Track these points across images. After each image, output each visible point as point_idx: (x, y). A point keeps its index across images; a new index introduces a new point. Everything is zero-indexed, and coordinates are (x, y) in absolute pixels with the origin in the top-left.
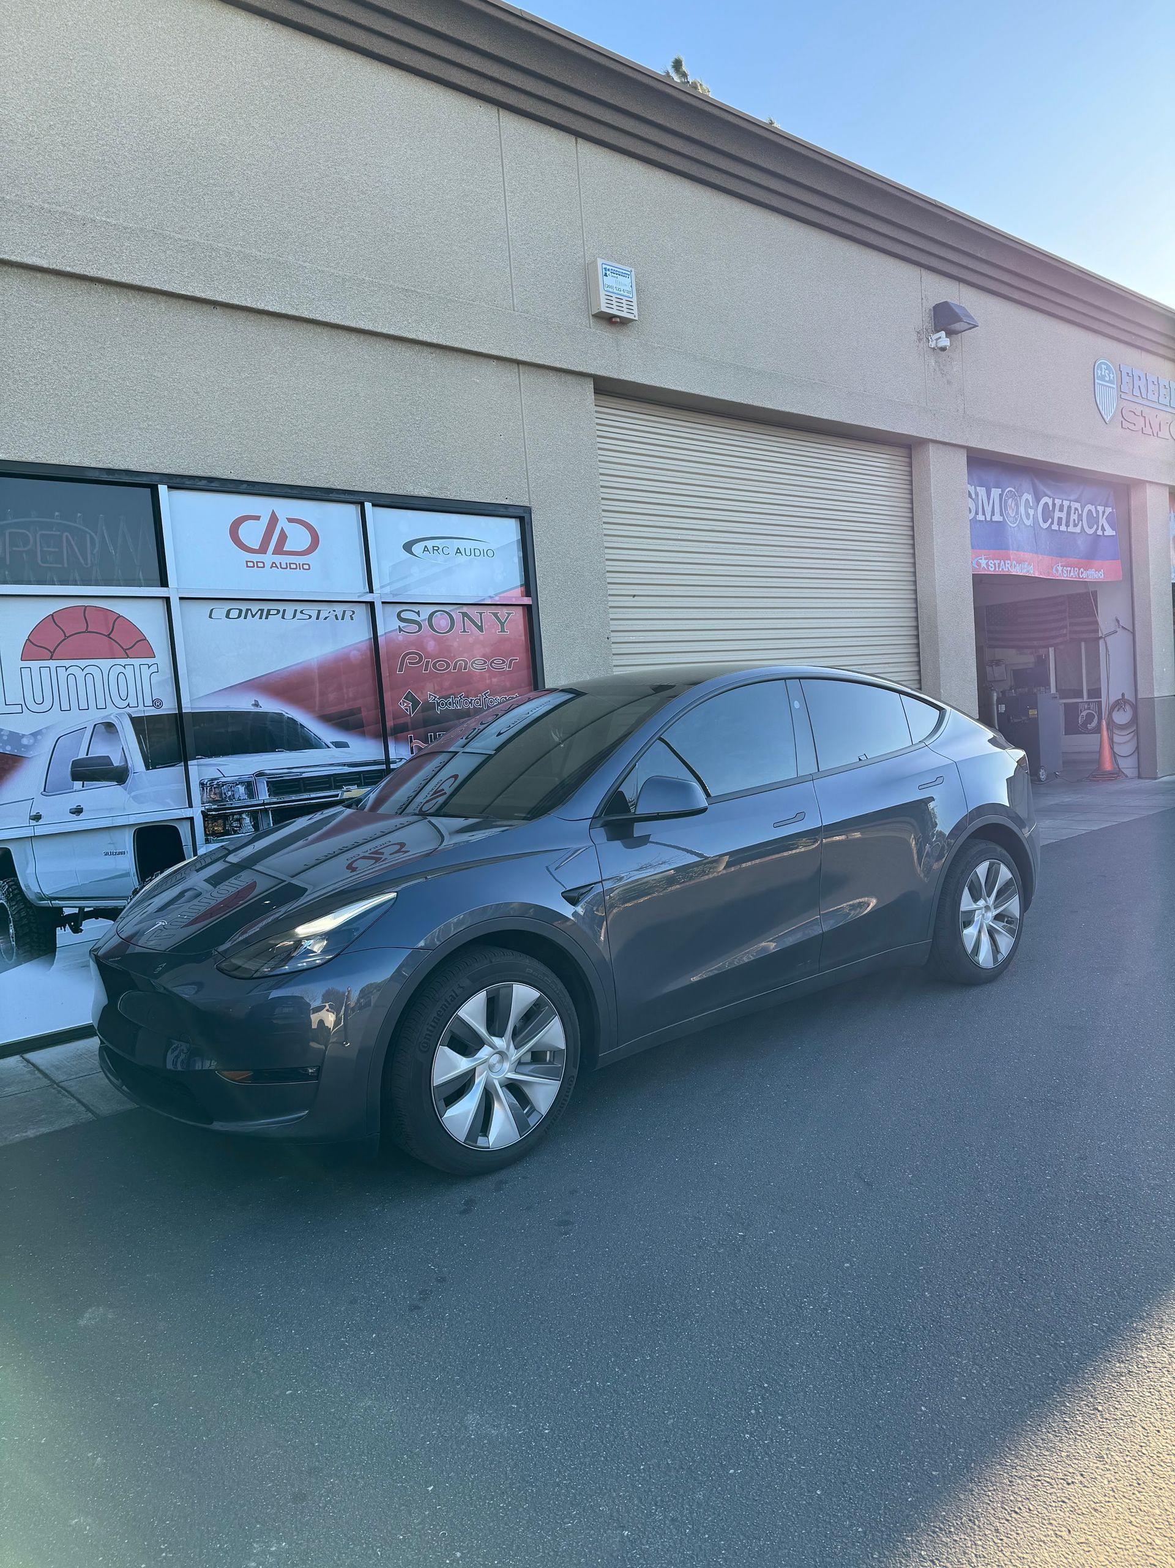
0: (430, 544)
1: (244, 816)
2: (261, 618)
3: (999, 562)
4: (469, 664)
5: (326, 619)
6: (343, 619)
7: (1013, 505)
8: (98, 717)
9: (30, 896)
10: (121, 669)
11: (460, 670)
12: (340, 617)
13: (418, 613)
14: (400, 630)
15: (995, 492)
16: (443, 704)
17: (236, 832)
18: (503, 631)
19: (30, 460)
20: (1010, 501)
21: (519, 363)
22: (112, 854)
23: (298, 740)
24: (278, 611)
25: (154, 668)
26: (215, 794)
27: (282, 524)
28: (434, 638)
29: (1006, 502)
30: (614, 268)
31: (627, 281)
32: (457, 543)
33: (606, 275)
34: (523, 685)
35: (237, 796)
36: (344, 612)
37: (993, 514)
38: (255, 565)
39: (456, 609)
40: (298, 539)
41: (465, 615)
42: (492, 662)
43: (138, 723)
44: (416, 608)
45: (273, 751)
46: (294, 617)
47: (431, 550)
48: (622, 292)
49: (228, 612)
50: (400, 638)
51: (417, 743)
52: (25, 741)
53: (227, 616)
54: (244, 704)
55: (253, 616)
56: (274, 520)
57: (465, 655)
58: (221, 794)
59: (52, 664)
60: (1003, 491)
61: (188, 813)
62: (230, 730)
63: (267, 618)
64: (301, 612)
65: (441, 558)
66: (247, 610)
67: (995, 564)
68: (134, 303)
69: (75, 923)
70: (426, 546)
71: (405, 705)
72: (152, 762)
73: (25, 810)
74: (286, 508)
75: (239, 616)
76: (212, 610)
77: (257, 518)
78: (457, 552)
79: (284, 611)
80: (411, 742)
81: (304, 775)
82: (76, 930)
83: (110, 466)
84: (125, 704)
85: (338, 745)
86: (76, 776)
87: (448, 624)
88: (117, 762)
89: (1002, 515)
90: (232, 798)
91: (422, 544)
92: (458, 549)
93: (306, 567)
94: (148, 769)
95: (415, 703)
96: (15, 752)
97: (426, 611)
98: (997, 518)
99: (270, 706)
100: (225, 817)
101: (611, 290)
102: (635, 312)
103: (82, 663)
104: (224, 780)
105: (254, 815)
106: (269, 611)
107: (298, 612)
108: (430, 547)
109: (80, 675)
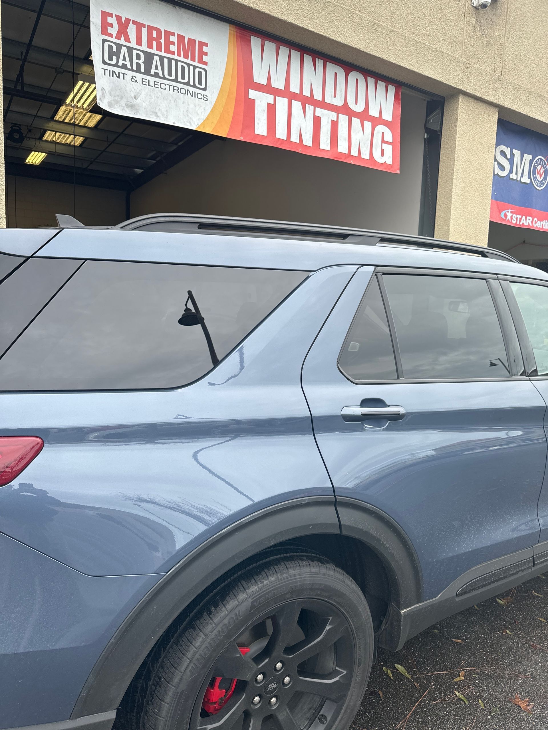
3: (520, 216)
7: (541, 172)
15: (528, 157)
20: (539, 167)
29: (535, 168)
37: (522, 176)
60: (534, 158)
67: (517, 218)
89: (529, 177)
98: (525, 179)
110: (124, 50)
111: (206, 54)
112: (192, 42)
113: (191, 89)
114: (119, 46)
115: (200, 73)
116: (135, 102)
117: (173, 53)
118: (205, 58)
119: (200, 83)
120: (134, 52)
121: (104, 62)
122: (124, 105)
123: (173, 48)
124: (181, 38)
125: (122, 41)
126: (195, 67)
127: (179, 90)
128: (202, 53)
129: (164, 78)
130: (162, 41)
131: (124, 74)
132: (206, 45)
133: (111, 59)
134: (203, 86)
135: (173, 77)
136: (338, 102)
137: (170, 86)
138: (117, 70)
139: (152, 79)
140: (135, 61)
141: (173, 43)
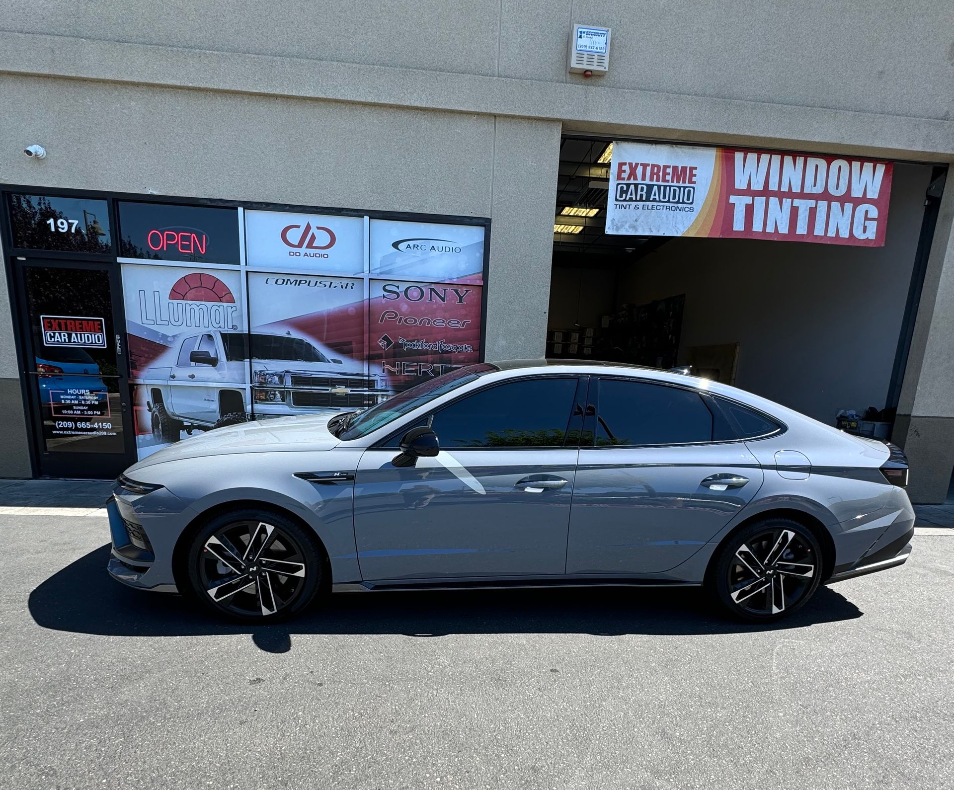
0: (411, 243)
1: (277, 392)
2: (295, 285)
4: (432, 322)
5: (335, 287)
6: (346, 288)
8: (204, 331)
9: (169, 413)
10: (218, 308)
11: (424, 325)
12: (344, 287)
13: (398, 287)
14: (384, 297)
16: (409, 345)
17: (272, 401)
18: (461, 301)
19: (171, 195)
21: (495, 116)
22: (208, 400)
23: (311, 355)
24: (306, 282)
25: (234, 309)
26: (262, 379)
27: (313, 230)
28: (407, 303)
30: (589, 31)
31: (602, 39)
32: (432, 243)
33: (580, 37)
34: (471, 339)
35: (273, 382)
36: (348, 284)
38: (295, 254)
39: (427, 286)
40: (322, 239)
41: (432, 290)
42: (450, 322)
43: (224, 336)
44: (397, 284)
45: (296, 359)
46: (315, 285)
47: (412, 248)
48: (595, 50)
49: (277, 280)
50: (384, 302)
51: (387, 367)
52: (169, 339)
53: (276, 283)
54: (281, 332)
55: (291, 283)
56: (308, 228)
57: (430, 315)
58: (265, 379)
59: (184, 302)
61: (243, 386)
62: (272, 345)
63: (299, 285)
64: (320, 283)
65: (419, 252)
66: (288, 280)
68: (229, 101)
69: (189, 429)
70: (409, 245)
71: (382, 343)
72: (230, 357)
73: (167, 373)
74: (316, 220)
75: (283, 283)
76: (267, 279)
77: (298, 227)
78: (431, 249)
79: (310, 281)
80: (384, 365)
81: (313, 376)
82: (189, 433)
83: (212, 197)
84: (218, 326)
85: (335, 361)
86: (192, 360)
87: (418, 296)
88: (212, 355)
90: (270, 383)
91: (406, 243)
92: (433, 247)
93: (326, 256)
94: (228, 361)
95: (389, 343)
96: (164, 344)
97: (403, 287)
99: (296, 335)
100: (267, 392)
101: (583, 49)
102: (606, 64)
103: (198, 303)
104: (267, 372)
105: (282, 394)
106: (300, 281)
107: (318, 283)
108: (412, 245)
109: (197, 309)
110: (632, 187)
111: (695, 175)
112: (684, 169)
113: (680, 206)
114: (628, 185)
115: (689, 191)
116: (635, 224)
117: (668, 181)
118: (694, 179)
119: (688, 199)
120: (640, 186)
121: (617, 200)
122: (627, 227)
123: (668, 178)
124: (675, 168)
125: (632, 181)
126: (685, 188)
127: (670, 208)
128: (692, 175)
129: (660, 201)
130: (661, 174)
131: (629, 205)
132: (696, 168)
133: (621, 196)
134: (691, 201)
135: (667, 200)
136: (819, 189)
137: (663, 206)
138: (624, 203)
139: (650, 204)
140: (639, 193)
141: (669, 174)
